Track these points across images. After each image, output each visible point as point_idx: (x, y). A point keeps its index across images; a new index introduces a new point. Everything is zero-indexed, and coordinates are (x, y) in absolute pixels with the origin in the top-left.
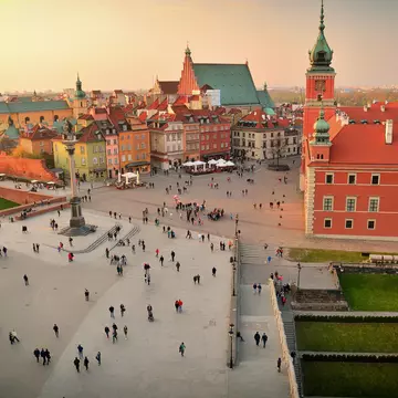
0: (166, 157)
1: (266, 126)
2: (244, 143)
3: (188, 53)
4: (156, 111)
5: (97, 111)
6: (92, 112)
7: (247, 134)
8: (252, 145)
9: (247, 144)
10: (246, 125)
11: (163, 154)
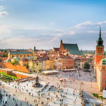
0: (57, 67)
1: (83, 60)
2: (77, 64)
3: (61, 41)
4: (55, 55)
5: (41, 55)
6: (39, 55)
7: (78, 62)
8: (79, 65)
9: (78, 64)
10: (78, 59)
11: (57, 66)
